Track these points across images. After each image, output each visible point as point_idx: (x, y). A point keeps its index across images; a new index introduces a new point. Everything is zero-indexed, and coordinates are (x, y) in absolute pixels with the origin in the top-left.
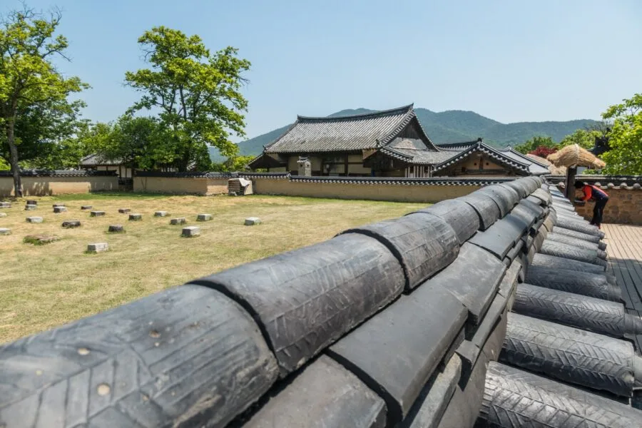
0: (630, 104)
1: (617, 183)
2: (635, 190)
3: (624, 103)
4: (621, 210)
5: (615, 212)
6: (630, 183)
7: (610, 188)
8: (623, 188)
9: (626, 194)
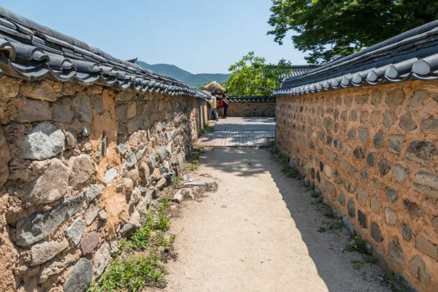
0: (238, 65)
1: (233, 99)
2: (239, 102)
3: (236, 64)
4: (235, 111)
5: (233, 112)
6: (237, 99)
7: (230, 102)
8: (235, 102)
9: (236, 104)
